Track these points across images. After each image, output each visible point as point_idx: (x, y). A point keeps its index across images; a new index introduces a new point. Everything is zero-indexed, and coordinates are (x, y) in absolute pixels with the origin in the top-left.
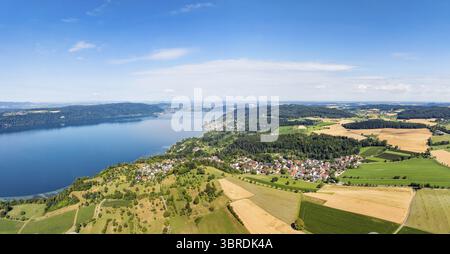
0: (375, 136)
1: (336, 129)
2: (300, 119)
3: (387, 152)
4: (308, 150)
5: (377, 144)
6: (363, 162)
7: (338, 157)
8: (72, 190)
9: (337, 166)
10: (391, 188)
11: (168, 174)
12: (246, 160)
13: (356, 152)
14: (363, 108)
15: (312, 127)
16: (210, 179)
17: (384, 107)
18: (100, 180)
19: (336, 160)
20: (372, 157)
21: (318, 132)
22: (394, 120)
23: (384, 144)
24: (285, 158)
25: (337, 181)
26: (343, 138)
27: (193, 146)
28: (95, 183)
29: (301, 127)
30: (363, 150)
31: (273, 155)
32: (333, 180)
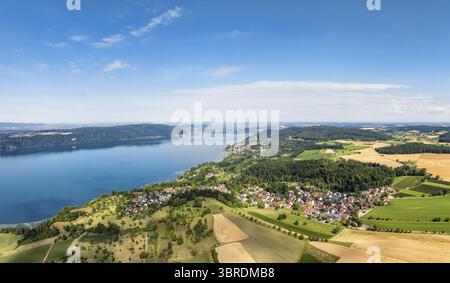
0: (413, 163)
1: (367, 154)
2: (330, 143)
3: (426, 183)
4: (331, 180)
5: (414, 173)
6: (395, 196)
7: (366, 189)
8: (54, 221)
9: (363, 201)
10: (429, 235)
11: (163, 205)
12: (258, 190)
13: (388, 183)
14: (401, 129)
15: (340, 151)
16: (205, 213)
17: (424, 129)
18: (89, 210)
19: (363, 193)
20: (406, 191)
21: (347, 158)
22: (435, 143)
23: (422, 173)
24: (302, 188)
25: (360, 224)
26: (374, 165)
27: (207, 171)
28: (83, 214)
29: (329, 151)
30: (397, 180)
31: (290, 185)
32: (355, 222)
